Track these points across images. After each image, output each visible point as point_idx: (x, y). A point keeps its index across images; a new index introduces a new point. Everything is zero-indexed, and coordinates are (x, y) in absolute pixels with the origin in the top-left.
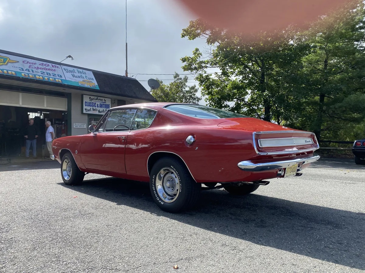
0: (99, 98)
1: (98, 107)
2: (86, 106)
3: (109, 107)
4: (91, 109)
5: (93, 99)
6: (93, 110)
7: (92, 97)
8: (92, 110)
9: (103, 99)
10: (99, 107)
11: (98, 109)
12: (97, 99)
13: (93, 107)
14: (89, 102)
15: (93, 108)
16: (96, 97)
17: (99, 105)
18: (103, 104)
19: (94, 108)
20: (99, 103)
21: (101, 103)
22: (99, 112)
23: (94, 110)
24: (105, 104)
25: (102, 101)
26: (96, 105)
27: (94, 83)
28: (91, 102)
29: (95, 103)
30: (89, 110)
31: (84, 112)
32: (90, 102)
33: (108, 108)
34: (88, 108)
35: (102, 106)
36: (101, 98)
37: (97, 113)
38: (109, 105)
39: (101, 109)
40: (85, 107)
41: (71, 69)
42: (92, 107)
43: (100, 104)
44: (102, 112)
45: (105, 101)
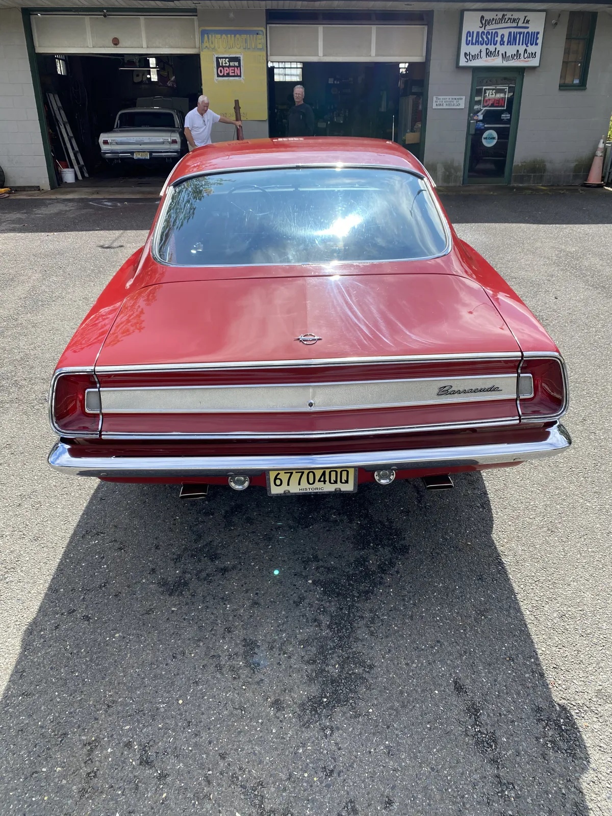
0: (509, 15)
1: (502, 43)
2: (467, 44)
3: (537, 38)
4: (481, 52)
5: (489, 22)
6: (487, 54)
7: (488, 16)
8: (483, 54)
9: (520, 15)
10: (506, 43)
11: (502, 49)
12: (501, 20)
13: (488, 46)
14: (478, 33)
15: (487, 49)
16: (500, 14)
17: (506, 39)
18: (520, 33)
19: (492, 48)
20: (506, 32)
21: (512, 30)
22: (504, 57)
23: (489, 54)
24: (526, 31)
25: (515, 25)
26: (499, 39)
28: (483, 32)
29: (494, 31)
30: (475, 57)
31: (463, 62)
32: (481, 30)
33: (532, 45)
34: (474, 49)
35: (515, 39)
36: (516, 15)
37: (497, 62)
38: (538, 33)
39: (511, 50)
40: (464, 48)
42: (484, 47)
43: (510, 33)
44: (513, 57)
45: (528, 22)
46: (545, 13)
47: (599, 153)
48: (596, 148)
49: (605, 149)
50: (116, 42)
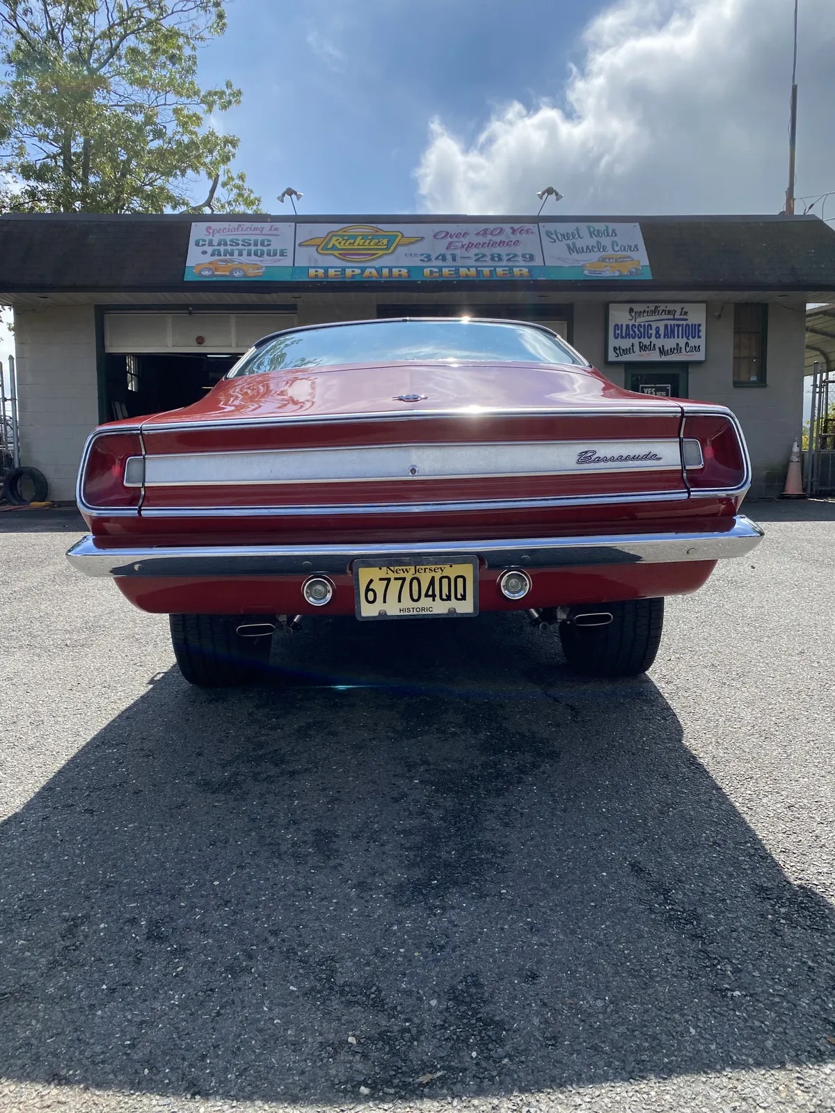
0: (662, 307)
1: (658, 336)
2: (616, 338)
3: (699, 331)
4: (633, 345)
5: (639, 314)
6: (641, 348)
7: (637, 308)
8: (637, 348)
9: (678, 307)
10: (662, 336)
11: (659, 343)
12: (654, 312)
13: (642, 340)
14: (627, 326)
15: (640, 343)
16: (652, 307)
17: (662, 332)
18: (678, 326)
19: (646, 341)
20: (661, 325)
21: (669, 322)
22: (662, 351)
23: (643, 348)
24: (685, 323)
25: (672, 317)
26: (653, 332)
27: (638, 262)
28: (634, 325)
29: (647, 324)
30: (626, 351)
31: (612, 357)
32: (631, 323)
33: (694, 337)
34: (625, 343)
35: (673, 331)
36: (670, 307)
37: (654, 356)
38: (700, 325)
39: (669, 343)
40: (613, 342)
41: (569, 228)
42: (636, 341)
43: (666, 326)
44: (672, 351)
45: (686, 313)
46: (704, 305)
47: (795, 458)
48: (790, 452)
49: (802, 455)
50: (200, 341)
